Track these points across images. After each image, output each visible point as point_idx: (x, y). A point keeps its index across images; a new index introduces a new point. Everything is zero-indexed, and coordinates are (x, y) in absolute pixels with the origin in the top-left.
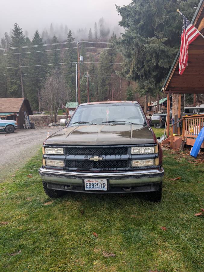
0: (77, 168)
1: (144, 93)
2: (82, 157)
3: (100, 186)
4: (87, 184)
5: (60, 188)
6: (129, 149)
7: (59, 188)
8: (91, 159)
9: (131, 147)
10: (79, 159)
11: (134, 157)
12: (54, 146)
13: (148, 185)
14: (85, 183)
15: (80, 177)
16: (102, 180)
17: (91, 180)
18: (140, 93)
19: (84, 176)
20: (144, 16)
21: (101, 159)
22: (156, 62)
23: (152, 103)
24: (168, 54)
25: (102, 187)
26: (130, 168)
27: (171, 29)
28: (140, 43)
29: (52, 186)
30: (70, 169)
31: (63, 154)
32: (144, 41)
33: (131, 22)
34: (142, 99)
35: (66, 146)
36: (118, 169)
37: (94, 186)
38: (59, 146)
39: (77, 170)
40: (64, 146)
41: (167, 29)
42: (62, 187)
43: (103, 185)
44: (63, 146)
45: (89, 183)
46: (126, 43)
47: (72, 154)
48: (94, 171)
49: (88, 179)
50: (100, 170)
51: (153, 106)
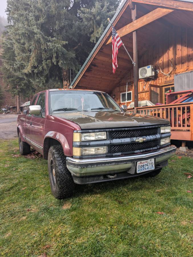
0: (121, 153)
1: (17, 92)
2: (127, 140)
3: (149, 166)
4: (139, 166)
5: (98, 180)
6: (158, 129)
7: (96, 180)
8: (137, 140)
9: (160, 127)
10: (125, 143)
11: (163, 136)
12: (96, 131)
14: (137, 166)
15: (131, 161)
16: (151, 160)
17: (142, 162)
18: (12, 93)
19: (136, 159)
20: (45, 15)
22: (56, 62)
23: (22, 104)
24: (67, 57)
25: (151, 166)
26: (159, 146)
27: (68, 34)
28: (42, 40)
29: (88, 179)
30: (114, 154)
31: (106, 138)
32: (46, 39)
33: (31, 16)
34: (10, 99)
35: (110, 130)
36: (154, 148)
37: (145, 167)
38: (102, 130)
39: (122, 154)
40: (109, 130)
41: (65, 33)
42: (100, 179)
43: (151, 165)
44: (107, 130)
45: (140, 165)
46: (26, 36)
47: (116, 138)
48: (137, 153)
49: (140, 162)
50: (142, 151)
51: (24, 107)
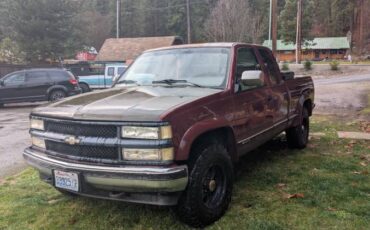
6: (118, 128)
13: (152, 192)
14: (56, 177)
17: (60, 172)
21: (78, 141)
26: (120, 161)
31: (43, 129)
36: (104, 160)
37: (65, 182)
38: (40, 118)
43: (74, 182)
50: (79, 159)
